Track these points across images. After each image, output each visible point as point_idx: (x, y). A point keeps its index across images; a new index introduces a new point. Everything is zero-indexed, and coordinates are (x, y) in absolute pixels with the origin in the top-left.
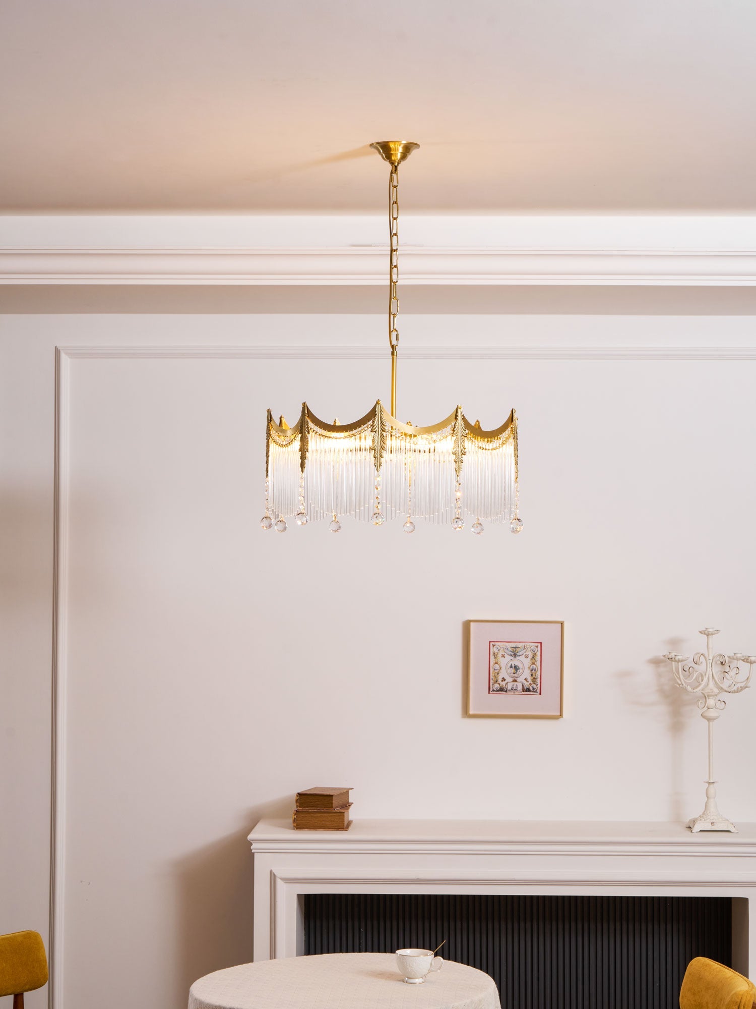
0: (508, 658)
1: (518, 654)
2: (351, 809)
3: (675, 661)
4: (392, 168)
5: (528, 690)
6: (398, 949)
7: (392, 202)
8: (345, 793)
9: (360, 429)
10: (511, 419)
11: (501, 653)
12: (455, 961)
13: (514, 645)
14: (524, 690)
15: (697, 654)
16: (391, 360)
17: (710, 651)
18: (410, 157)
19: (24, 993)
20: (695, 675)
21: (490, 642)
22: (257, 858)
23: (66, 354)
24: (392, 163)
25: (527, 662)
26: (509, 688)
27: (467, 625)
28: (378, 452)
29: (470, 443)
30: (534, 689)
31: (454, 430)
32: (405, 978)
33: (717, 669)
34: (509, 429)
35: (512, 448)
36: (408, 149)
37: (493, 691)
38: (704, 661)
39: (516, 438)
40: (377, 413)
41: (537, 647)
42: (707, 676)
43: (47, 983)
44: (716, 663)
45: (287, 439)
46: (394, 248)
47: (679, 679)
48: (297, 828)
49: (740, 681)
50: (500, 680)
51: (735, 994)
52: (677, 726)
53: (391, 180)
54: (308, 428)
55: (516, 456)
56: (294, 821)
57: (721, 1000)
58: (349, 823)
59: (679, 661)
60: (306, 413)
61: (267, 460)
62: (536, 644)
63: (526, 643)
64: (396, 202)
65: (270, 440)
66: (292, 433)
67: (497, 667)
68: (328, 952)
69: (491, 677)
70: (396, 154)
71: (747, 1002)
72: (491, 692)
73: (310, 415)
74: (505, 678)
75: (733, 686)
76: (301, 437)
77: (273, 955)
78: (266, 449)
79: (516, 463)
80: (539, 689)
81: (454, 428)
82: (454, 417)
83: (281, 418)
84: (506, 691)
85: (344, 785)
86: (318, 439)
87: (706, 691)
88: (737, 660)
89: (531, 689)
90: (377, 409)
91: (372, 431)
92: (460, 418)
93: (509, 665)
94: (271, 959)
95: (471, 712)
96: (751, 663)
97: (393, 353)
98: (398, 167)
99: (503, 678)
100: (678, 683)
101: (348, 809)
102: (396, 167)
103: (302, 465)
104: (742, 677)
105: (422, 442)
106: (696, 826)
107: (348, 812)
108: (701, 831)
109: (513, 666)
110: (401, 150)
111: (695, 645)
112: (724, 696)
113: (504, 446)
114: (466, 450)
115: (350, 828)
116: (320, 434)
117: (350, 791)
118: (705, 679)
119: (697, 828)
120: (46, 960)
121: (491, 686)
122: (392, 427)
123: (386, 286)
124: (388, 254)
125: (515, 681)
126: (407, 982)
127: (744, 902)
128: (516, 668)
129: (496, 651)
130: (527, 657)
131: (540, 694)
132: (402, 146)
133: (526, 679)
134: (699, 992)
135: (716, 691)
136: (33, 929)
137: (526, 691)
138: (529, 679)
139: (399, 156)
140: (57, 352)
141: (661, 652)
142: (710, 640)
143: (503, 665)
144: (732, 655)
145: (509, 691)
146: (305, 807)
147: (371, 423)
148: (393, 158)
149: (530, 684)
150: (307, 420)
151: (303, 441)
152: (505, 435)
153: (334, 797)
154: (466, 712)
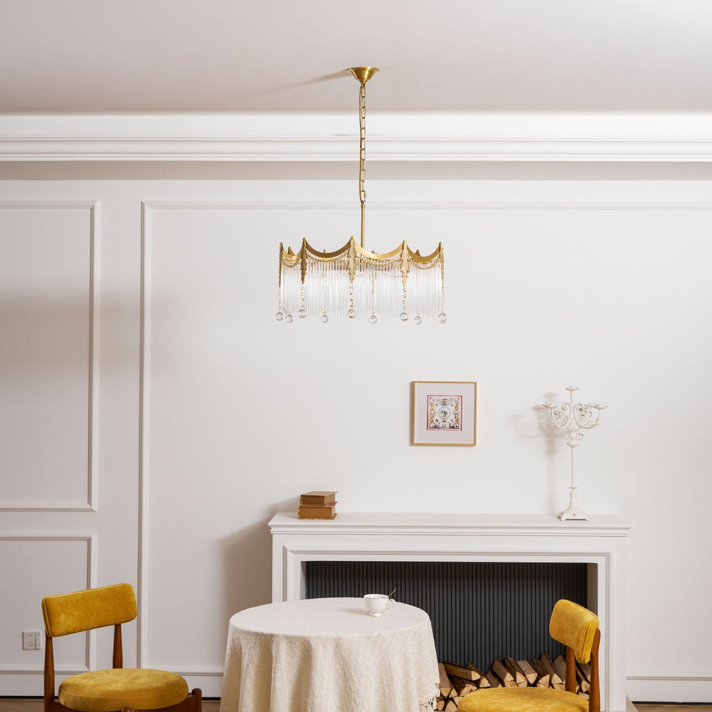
0: (440, 406)
1: (447, 404)
2: (337, 505)
3: (550, 408)
4: (362, 85)
5: (453, 427)
6: (366, 594)
7: (361, 107)
8: (333, 495)
9: (341, 255)
10: (439, 249)
11: (435, 403)
13: (444, 398)
14: (450, 427)
15: (564, 404)
16: (361, 210)
17: (573, 401)
18: (373, 77)
19: (122, 624)
20: (563, 418)
21: (428, 396)
22: (275, 537)
23: (149, 206)
24: (362, 82)
25: (453, 409)
26: (441, 426)
27: (412, 385)
28: (352, 270)
29: (412, 264)
30: (457, 427)
32: (368, 613)
33: (577, 413)
34: (438, 255)
35: (440, 268)
36: (371, 72)
37: (430, 428)
38: (569, 408)
39: (442, 261)
40: (351, 245)
41: (459, 399)
42: (571, 418)
43: (136, 617)
44: (577, 409)
45: (291, 262)
46: (363, 137)
47: (553, 420)
48: (301, 518)
49: (592, 421)
50: (434, 421)
51: (585, 622)
52: (551, 450)
53: (361, 92)
54: (306, 254)
55: (442, 273)
56: (299, 513)
58: (335, 515)
59: (552, 408)
60: (306, 245)
61: (280, 276)
62: (459, 397)
63: (451, 397)
64: (364, 107)
65: (282, 263)
66: (297, 258)
67: (433, 412)
69: (429, 419)
70: (364, 76)
71: (592, 628)
72: (428, 429)
73: (308, 246)
74: (438, 419)
75: (588, 424)
76: (302, 260)
77: (285, 599)
78: (279, 269)
79: (442, 278)
80: (460, 426)
81: (402, 255)
82: (402, 247)
84: (439, 428)
85: (332, 490)
86: (313, 262)
87: (570, 428)
88: (591, 407)
89: (455, 427)
90: (351, 242)
91: (346, 255)
92: (405, 248)
93: (441, 411)
94: (283, 601)
95: (416, 442)
96: (600, 409)
97: (362, 206)
98: (366, 84)
100: (551, 423)
101: (334, 506)
102: (364, 84)
103: (303, 279)
104: (594, 418)
106: (563, 516)
107: (335, 508)
108: (567, 520)
110: (367, 72)
111: (562, 398)
112: (582, 431)
113: (435, 266)
114: (409, 269)
115: (336, 518)
116: (314, 259)
117: (336, 494)
118: (570, 420)
119: (564, 518)
121: (428, 424)
122: (361, 254)
123: (358, 162)
124: (359, 142)
125: (444, 421)
126: (371, 616)
127: (595, 566)
128: (445, 413)
129: (432, 402)
130: (452, 405)
131: (461, 430)
132: (369, 70)
133: (452, 420)
134: (562, 622)
135: (577, 427)
136: (127, 582)
138: (454, 420)
139: (366, 77)
140: (143, 205)
141: (541, 402)
142: (574, 393)
143: (437, 412)
144: (587, 404)
145: (441, 428)
146: (306, 504)
147: (347, 251)
148: (362, 78)
149: (455, 423)
150: (306, 250)
151: (303, 263)
152: (435, 260)
153: (325, 498)
154: (412, 442)
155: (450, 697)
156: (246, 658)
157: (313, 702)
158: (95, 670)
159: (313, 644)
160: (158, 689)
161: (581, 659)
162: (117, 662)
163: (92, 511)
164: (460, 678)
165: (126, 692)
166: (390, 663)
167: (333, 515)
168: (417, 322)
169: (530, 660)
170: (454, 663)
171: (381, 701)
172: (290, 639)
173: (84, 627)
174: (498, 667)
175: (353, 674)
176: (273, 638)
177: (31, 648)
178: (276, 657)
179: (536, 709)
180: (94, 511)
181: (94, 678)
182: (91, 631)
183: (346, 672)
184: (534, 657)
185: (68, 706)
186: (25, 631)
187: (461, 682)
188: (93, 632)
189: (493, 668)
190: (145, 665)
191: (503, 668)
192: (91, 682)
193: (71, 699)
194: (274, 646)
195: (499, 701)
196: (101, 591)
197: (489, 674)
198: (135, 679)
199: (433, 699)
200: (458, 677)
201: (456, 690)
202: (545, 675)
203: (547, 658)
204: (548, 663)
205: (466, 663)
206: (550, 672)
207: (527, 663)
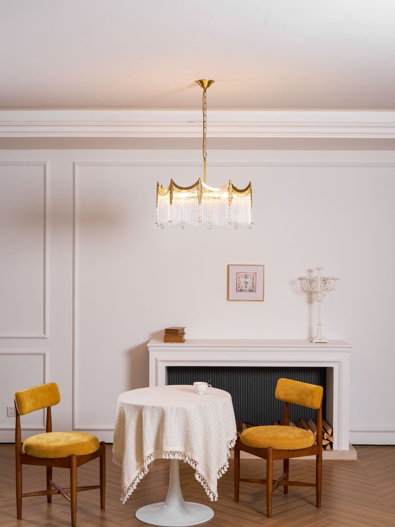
0: (244, 279)
1: (247, 277)
5: (251, 291)
6: (195, 382)
7: (204, 103)
8: (183, 329)
9: (193, 188)
10: (250, 185)
11: (241, 277)
13: (246, 274)
14: (249, 291)
15: (315, 276)
17: (319, 276)
18: (211, 86)
19: (51, 407)
21: (237, 273)
22: (151, 353)
23: (78, 165)
24: (204, 88)
25: (251, 280)
26: (244, 290)
27: (228, 266)
28: (200, 198)
29: (234, 194)
30: (253, 290)
31: (228, 189)
33: (322, 282)
34: (249, 189)
35: (250, 196)
36: (210, 83)
37: (238, 291)
38: (317, 280)
39: (251, 193)
41: (254, 275)
42: (318, 285)
44: (322, 280)
45: (165, 193)
46: (205, 121)
47: (308, 286)
48: (165, 342)
49: (331, 287)
50: (240, 287)
52: (310, 302)
53: (204, 95)
54: (173, 188)
55: (252, 199)
56: (164, 339)
58: (184, 340)
60: (172, 183)
61: (157, 201)
62: (254, 274)
63: (250, 273)
65: (158, 194)
66: (167, 190)
67: (239, 282)
69: (237, 286)
73: (174, 183)
74: (243, 286)
75: (328, 289)
76: (170, 192)
77: (157, 385)
78: (156, 197)
79: (252, 202)
80: (255, 290)
82: (228, 184)
83: (162, 185)
84: (243, 291)
85: (182, 326)
86: (177, 193)
87: (318, 291)
88: (329, 279)
89: (252, 290)
90: (199, 181)
91: (197, 189)
92: (231, 185)
93: (244, 281)
95: (230, 299)
96: (335, 280)
97: (204, 161)
98: (206, 90)
101: (184, 335)
102: (205, 90)
103: (171, 203)
104: (331, 285)
105: (216, 194)
106: (314, 341)
108: (316, 342)
110: (207, 83)
112: (325, 292)
113: (247, 195)
114: (233, 197)
115: (185, 342)
116: (177, 191)
117: (185, 328)
119: (314, 342)
121: (237, 289)
122: (205, 188)
123: (202, 138)
124: (202, 128)
125: (246, 287)
126: (198, 394)
127: (332, 369)
128: (247, 283)
129: (239, 276)
130: (250, 278)
131: (256, 292)
132: (207, 81)
133: (250, 287)
135: (322, 290)
137: (250, 291)
138: (252, 287)
139: (206, 85)
140: (74, 164)
142: (320, 271)
143: (242, 282)
144: (327, 277)
145: (244, 291)
146: (168, 334)
147: (197, 186)
148: (204, 86)
149: (252, 289)
150: (173, 186)
151: (171, 193)
152: (247, 191)
153: (179, 331)
154: (228, 299)
162: (49, 429)
163: (46, 338)
167: (183, 340)
168: (236, 228)
169: (294, 422)
170: (254, 424)
177: (12, 415)
180: (47, 339)
184: (296, 420)
186: (8, 406)
194: (143, 412)
203: (304, 420)
204: (305, 423)
205: (258, 423)
206: (306, 428)
207: (293, 423)
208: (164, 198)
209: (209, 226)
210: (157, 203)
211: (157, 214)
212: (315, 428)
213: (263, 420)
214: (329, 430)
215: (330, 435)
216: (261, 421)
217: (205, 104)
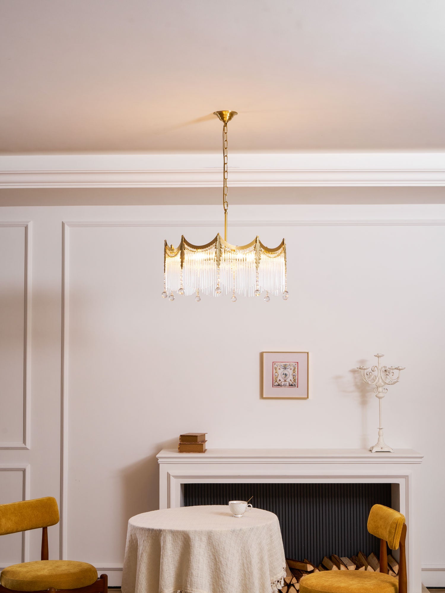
0: (282, 370)
1: (287, 368)
2: (206, 443)
3: (363, 369)
4: (224, 124)
5: (292, 385)
6: (230, 501)
7: (224, 141)
8: (204, 435)
9: (210, 247)
10: (283, 243)
11: (278, 367)
12: (258, 508)
13: (284, 364)
15: (373, 366)
16: (224, 227)
17: (380, 364)
18: (233, 119)
19: (48, 527)
20: (372, 377)
21: (273, 362)
22: (161, 466)
23: (68, 225)
24: (224, 121)
25: (291, 372)
26: (283, 384)
27: (262, 355)
28: (218, 259)
29: (263, 254)
30: (294, 385)
31: (255, 248)
32: (234, 515)
33: (383, 375)
34: (282, 248)
35: (283, 259)
36: (232, 114)
37: (275, 386)
38: (377, 370)
39: (285, 252)
40: (218, 239)
41: (296, 364)
42: (378, 377)
43: (59, 522)
44: (383, 371)
45: (173, 254)
46: (226, 162)
47: (365, 379)
48: (180, 452)
49: (394, 379)
50: (278, 381)
51: (395, 519)
52: (364, 402)
53: (224, 130)
54: (184, 247)
55: (286, 262)
56: (179, 448)
57: (388, 523)
58: (205, 450)
59: (365, 369)
60: (184, 240)
61: (165, 265)
62: (296, 363)
63: (290, 363)
64: (226, 141)
65: (166, 255)
66: (177, 250)
67: (277, 374)
68: (196, 505)
69: (274, 379)
70: (226, 117)
71: (400, 523)
72: (274, 387)
74: (281, 380)
75: (391, 382)
76: (181, 252)
77: (169, 506)
78: (164, 259)
79: (286, 265)
80: (297, 385)
81: (255, 246)
82: (255, 241)
83: (171, 245)
84: (281, 386)
85: (202, 432)
86: (191, 254)
87: (378, 384)
88: (393, 369)
89: (293, 385)
90: (218, 238)
91: (214, 248)
92: (258, 242)
93: (283, 373)
94: (168, 508)
95: (264, 396)
96: (400, 370)
97: (225, 213)
98: (227, 124)
99: (280, 380)
100: (364, 381)
102: (226, 124)
103: (182, 266)
104: (395, 377)
105: (240, 255)
107: (205, 445)
108: (376, 452)
109: (284, 374)
110: (228, 115)
111: (372, 362)
112: (387, 386)
113: (279, 257)
114: (261, 258)
115: (206, 452)
116: (190, 250)
117: (206, 434)
118: (377, 379)
119: (374, 450)
120: (58, 511)
121: (274, 384)
122: (225, 246)
123: (222, 187)
124: (222, 172)
125: (285, 381)
126: (234, 517)
127: (397, 485)
128: (286, 375)
129: (276, 366)
130: (291, 369)
131: (298, 387)
132: (229, 113)
133: (291, 380)
134: (377, 521)
135: (383, 384)
136: (52, 496)
137: (291, 386)
139: (228, 118)
140: (63, 224)
141: (355, 366)
142: (380, 359)
143: (280, 374)
144: (390, 367)
145: (283, 386)
146: (184, 442)
147: (215, 244)
148: (225, 119)
149: (293, 382)
150: (184, 244)
151: (182, 255)
152: (280, 251)
153: (198, 437)
154: (262, 397)
155: (292, 583)
156: (141, 549)
157: (191, 580)
158: (29, 561)
159: (191, 536)
160: (74, 574)
161: (392, 546)
162: (45, 556)
163: (26, 449)
164: (299, 570)
165: (51, 576)
166: (249, 551)
167: (204, 450)
168: (267, 300)
169: (349, 556)
170: (294, 559)
171: (242, 580)
172: (174, 533)
173: (20, 529)
174: (326, 561)
175: (222, 559)
176: (161, 532)
178: (163, 547)
179: (359, 584)
180: (28, 449)
181: (27, 566)
182: (26, 531)
183: (216, 557)
184: (352, 554)
185: (7, 587)
187: (300, 573)
188: (28, 533)
189: (323, 563)
190: (65, 558)
191: (330, 562)
192: (25, 570)
193: (10, 582)
194: (162, 538)
195: (330, 580)
196: (32, 502)
197: (320, 567)
198: (57, 567)
199: (281, 579)
200: (297, 569)
201: (296, 578)
202: (362, 566)
203: (362, 555)
204: (364, 558)
205: (303, 558)
206: (365, 564)
207: (348, 559)
208: (174, 261)
209: (233, 298)
210: (165, 267)
211: (165, 281)
212: (377, 564)
213: (309, 555)
214: (395, 567)
215: (397, 573)
216: (306, 557)
217: (226, 142)
